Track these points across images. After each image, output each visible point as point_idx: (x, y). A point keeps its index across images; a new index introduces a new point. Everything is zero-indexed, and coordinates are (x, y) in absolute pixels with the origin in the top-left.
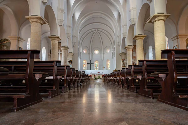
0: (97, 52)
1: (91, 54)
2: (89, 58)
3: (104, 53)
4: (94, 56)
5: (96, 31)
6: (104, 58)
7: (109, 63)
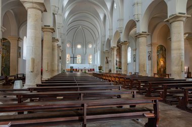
0: (79, 46)
1: (74, 48)
2: (72, 52)
3: (86, 48)
4: (76, 50)
5: (81, 27)
6: (86, 52)
7: (91, 57)
